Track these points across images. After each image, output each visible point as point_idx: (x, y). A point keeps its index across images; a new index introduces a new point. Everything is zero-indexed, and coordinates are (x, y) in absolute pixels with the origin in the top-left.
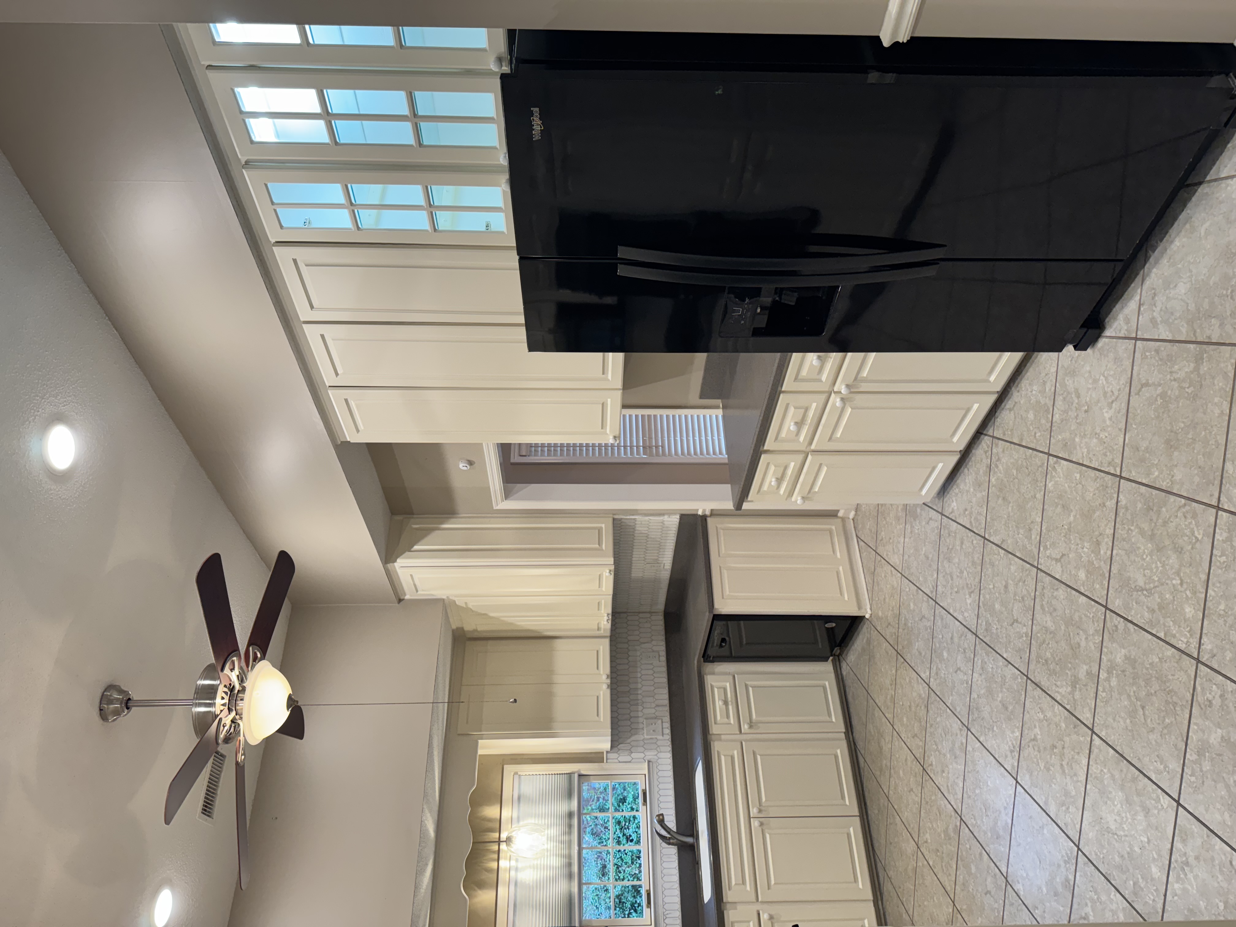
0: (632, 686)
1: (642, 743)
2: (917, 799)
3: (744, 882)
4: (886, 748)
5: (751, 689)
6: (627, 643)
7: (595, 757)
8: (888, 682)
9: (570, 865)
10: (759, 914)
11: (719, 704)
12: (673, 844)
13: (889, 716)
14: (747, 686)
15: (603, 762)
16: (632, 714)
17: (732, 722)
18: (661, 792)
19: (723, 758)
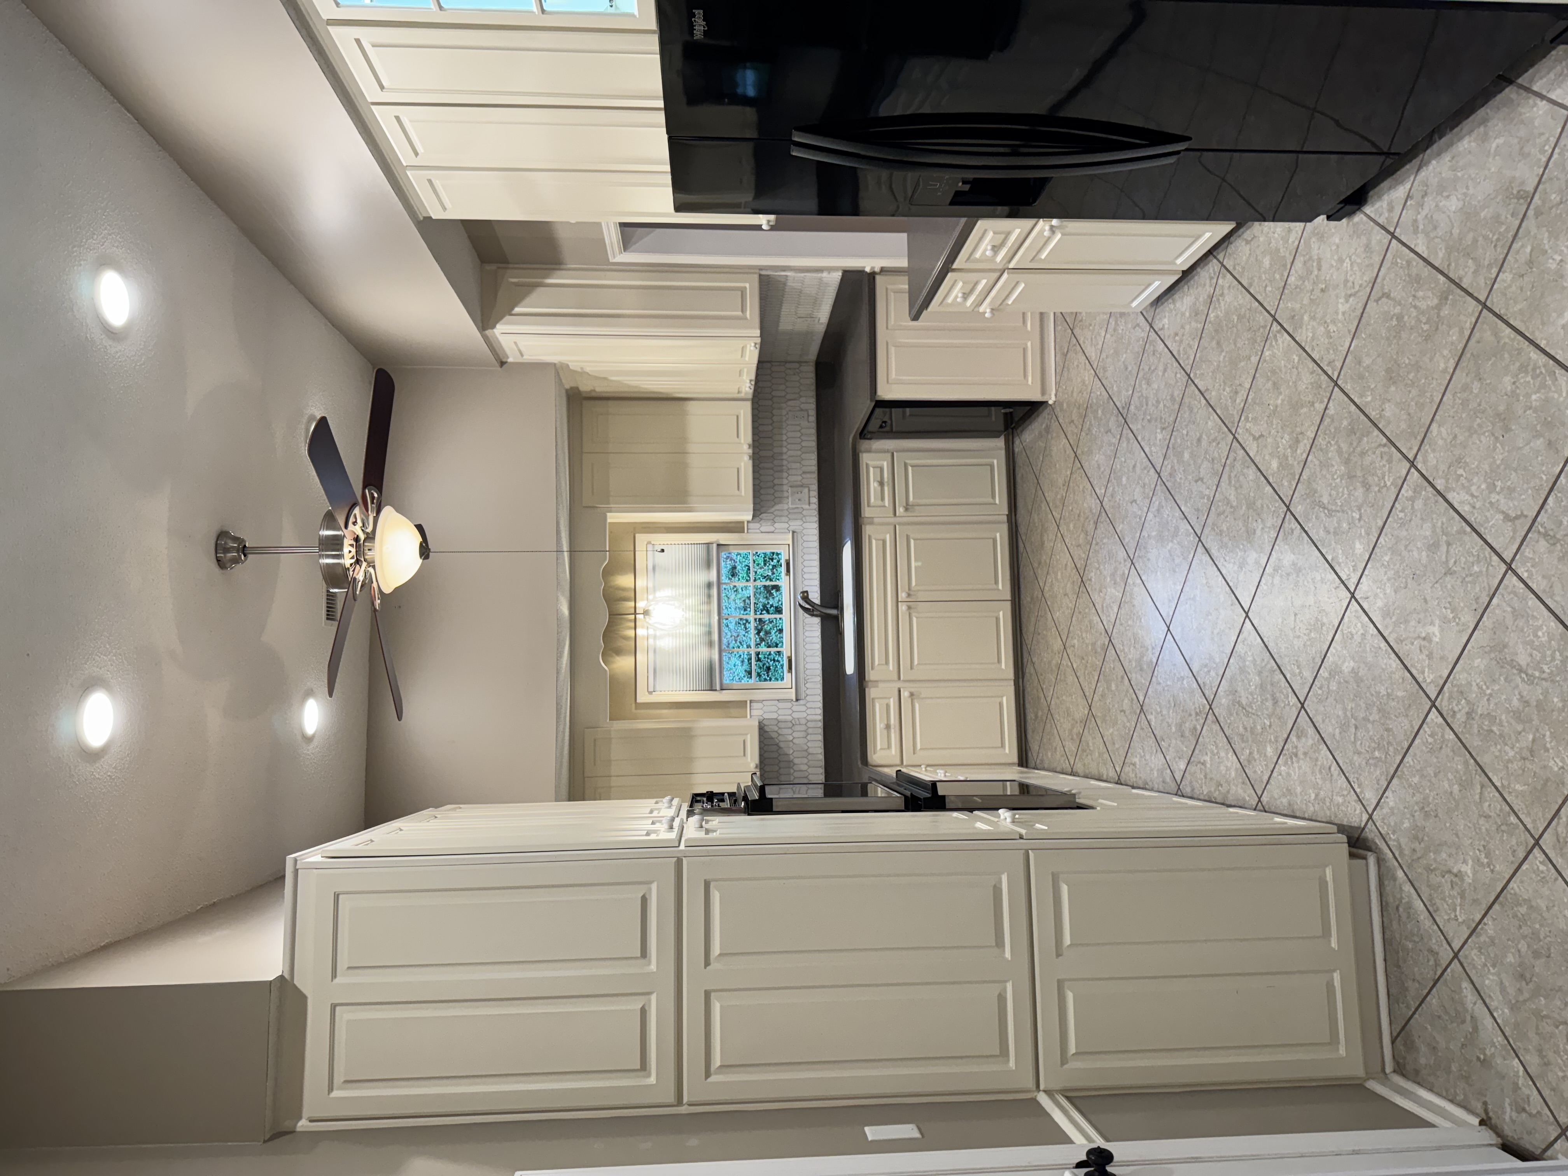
0: (776, 450)
1: (786, 513)
2: (1071, 605)
3: (887, 663)
4: (1048, 545)
5: (910, 469)
6: (771, 399)
7: (736, 528)
8: (1061, 481)
9: (710, 633)
10: (900, 691)
11: (874, 485)
12: (816, 616)
13: (1057, 516)
14: (906, 465)
15: (743, 532)
16: (776, 482)
17: (887, 504)
18: (805, 563)
19: (874, 542)
